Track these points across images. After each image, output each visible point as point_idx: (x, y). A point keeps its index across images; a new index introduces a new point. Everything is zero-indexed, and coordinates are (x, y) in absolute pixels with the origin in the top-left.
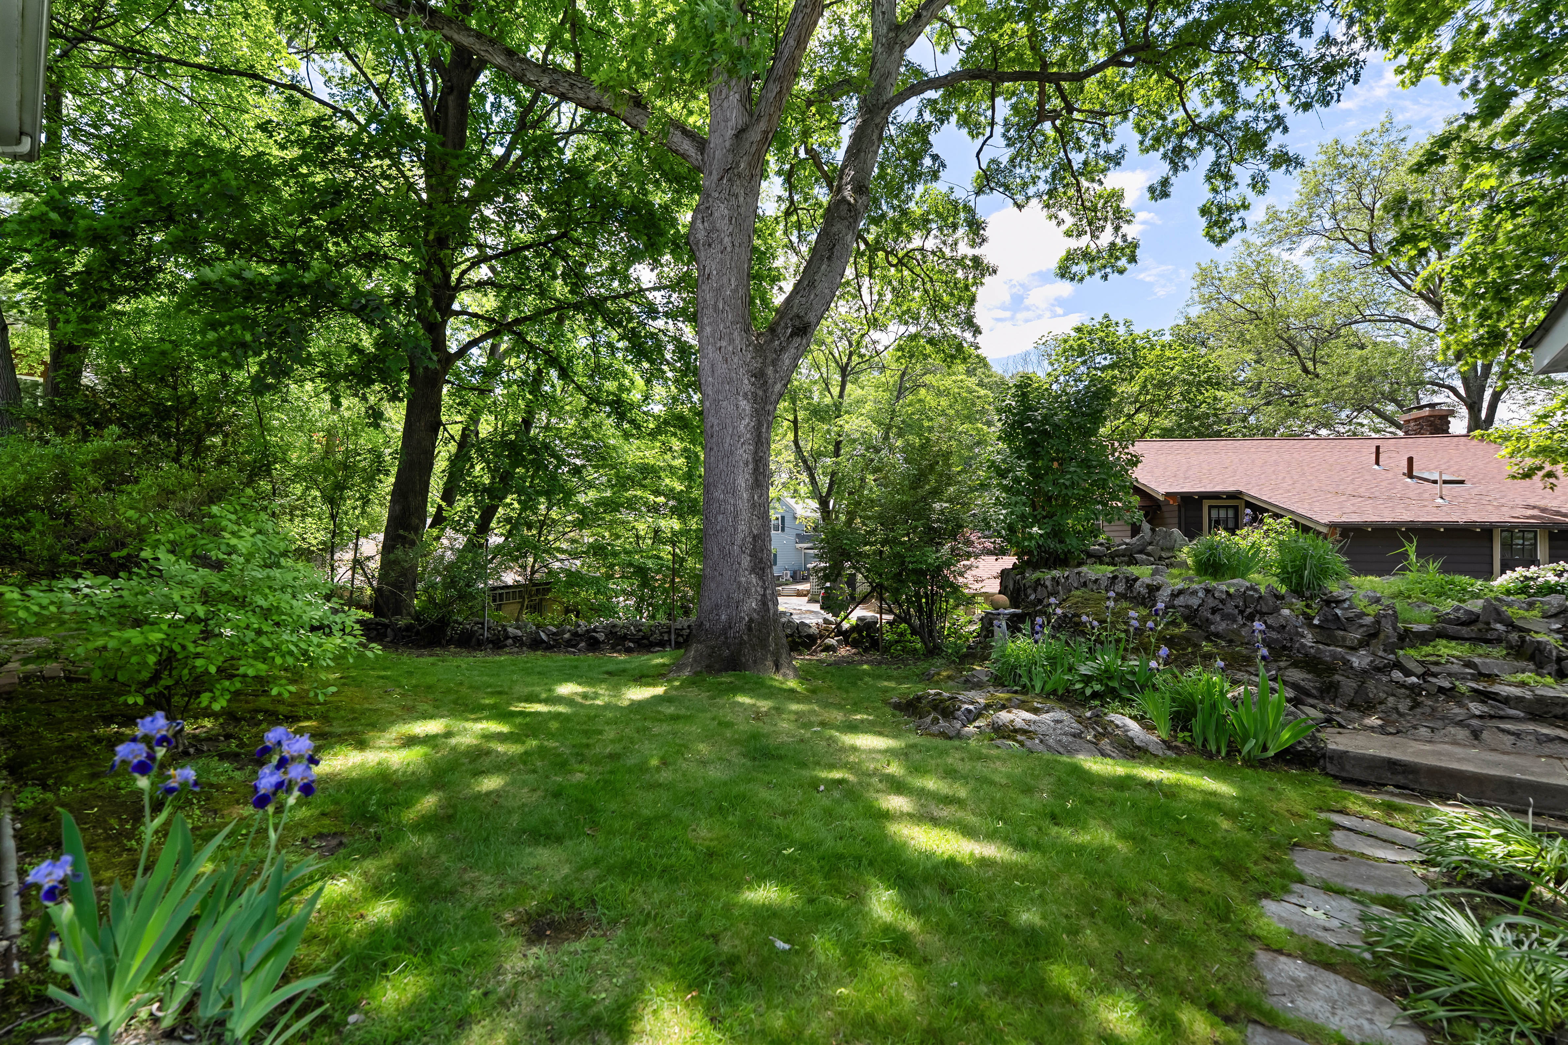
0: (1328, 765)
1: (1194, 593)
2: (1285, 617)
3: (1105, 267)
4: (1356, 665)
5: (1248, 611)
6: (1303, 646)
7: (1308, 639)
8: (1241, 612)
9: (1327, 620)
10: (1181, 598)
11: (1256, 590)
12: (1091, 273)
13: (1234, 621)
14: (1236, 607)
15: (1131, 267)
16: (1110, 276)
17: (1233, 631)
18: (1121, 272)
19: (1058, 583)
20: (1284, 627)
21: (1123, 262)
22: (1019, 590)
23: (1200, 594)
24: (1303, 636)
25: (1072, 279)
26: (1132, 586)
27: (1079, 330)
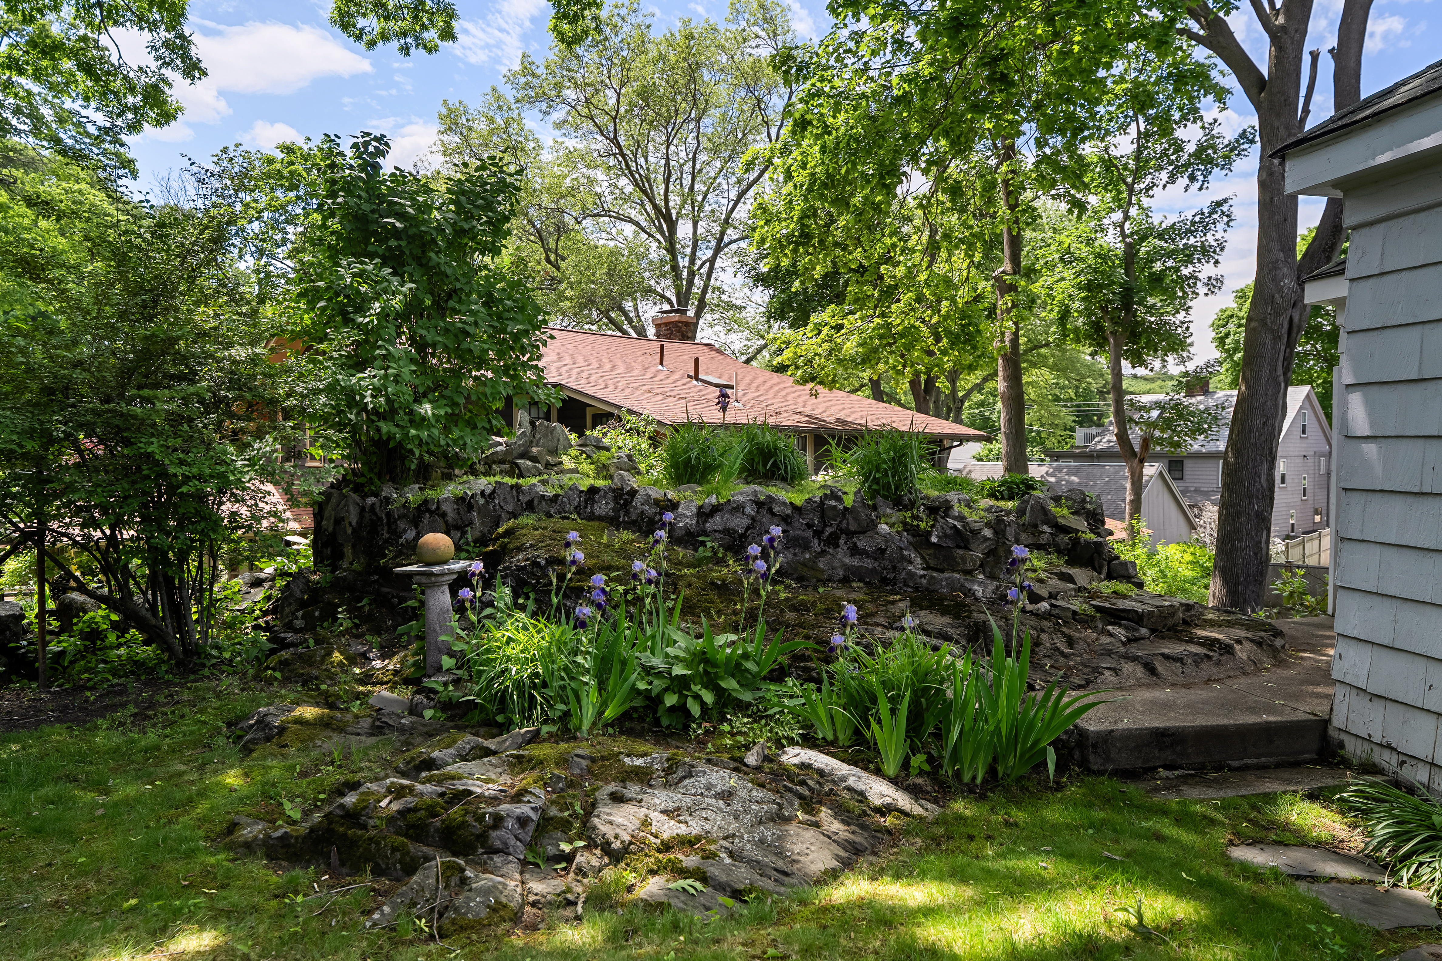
0: (1092, 758)
1: (739, 508)
2: (885, 537)
3: (405, 35)
4: (980, 594)
5: (829, 530)
6: (911, 574)
7: (917, 567)
8: (818, 534)
9: (946, 536)
10: (717, 518)
11: (839, 499)
12: (385, 37)
13: (806, 546)
14: (809, 526)
15: (445, 45)
16: (413, 50)
17: (804, 564)
18: (431, 49)
19: (470, 507)
20: (882, 551)
21: (431, 35)
22: (374, 526)
23: (748, 510)
24: (911, 562)
25: (359, 38)
26: (628, 503)
27: (288, 149)
